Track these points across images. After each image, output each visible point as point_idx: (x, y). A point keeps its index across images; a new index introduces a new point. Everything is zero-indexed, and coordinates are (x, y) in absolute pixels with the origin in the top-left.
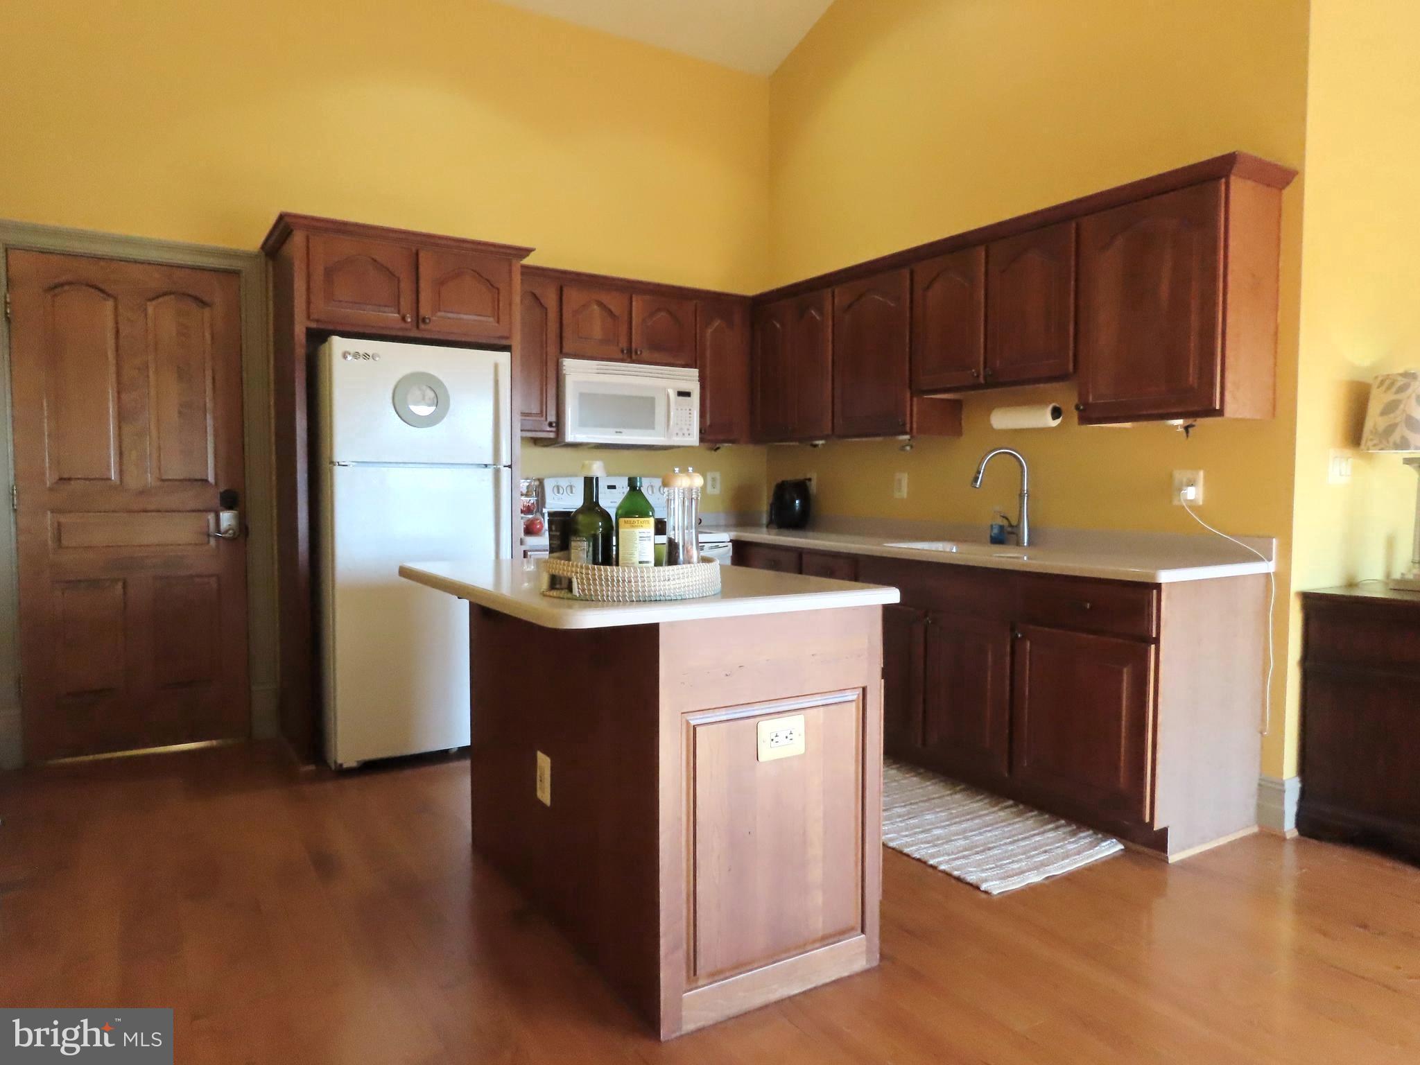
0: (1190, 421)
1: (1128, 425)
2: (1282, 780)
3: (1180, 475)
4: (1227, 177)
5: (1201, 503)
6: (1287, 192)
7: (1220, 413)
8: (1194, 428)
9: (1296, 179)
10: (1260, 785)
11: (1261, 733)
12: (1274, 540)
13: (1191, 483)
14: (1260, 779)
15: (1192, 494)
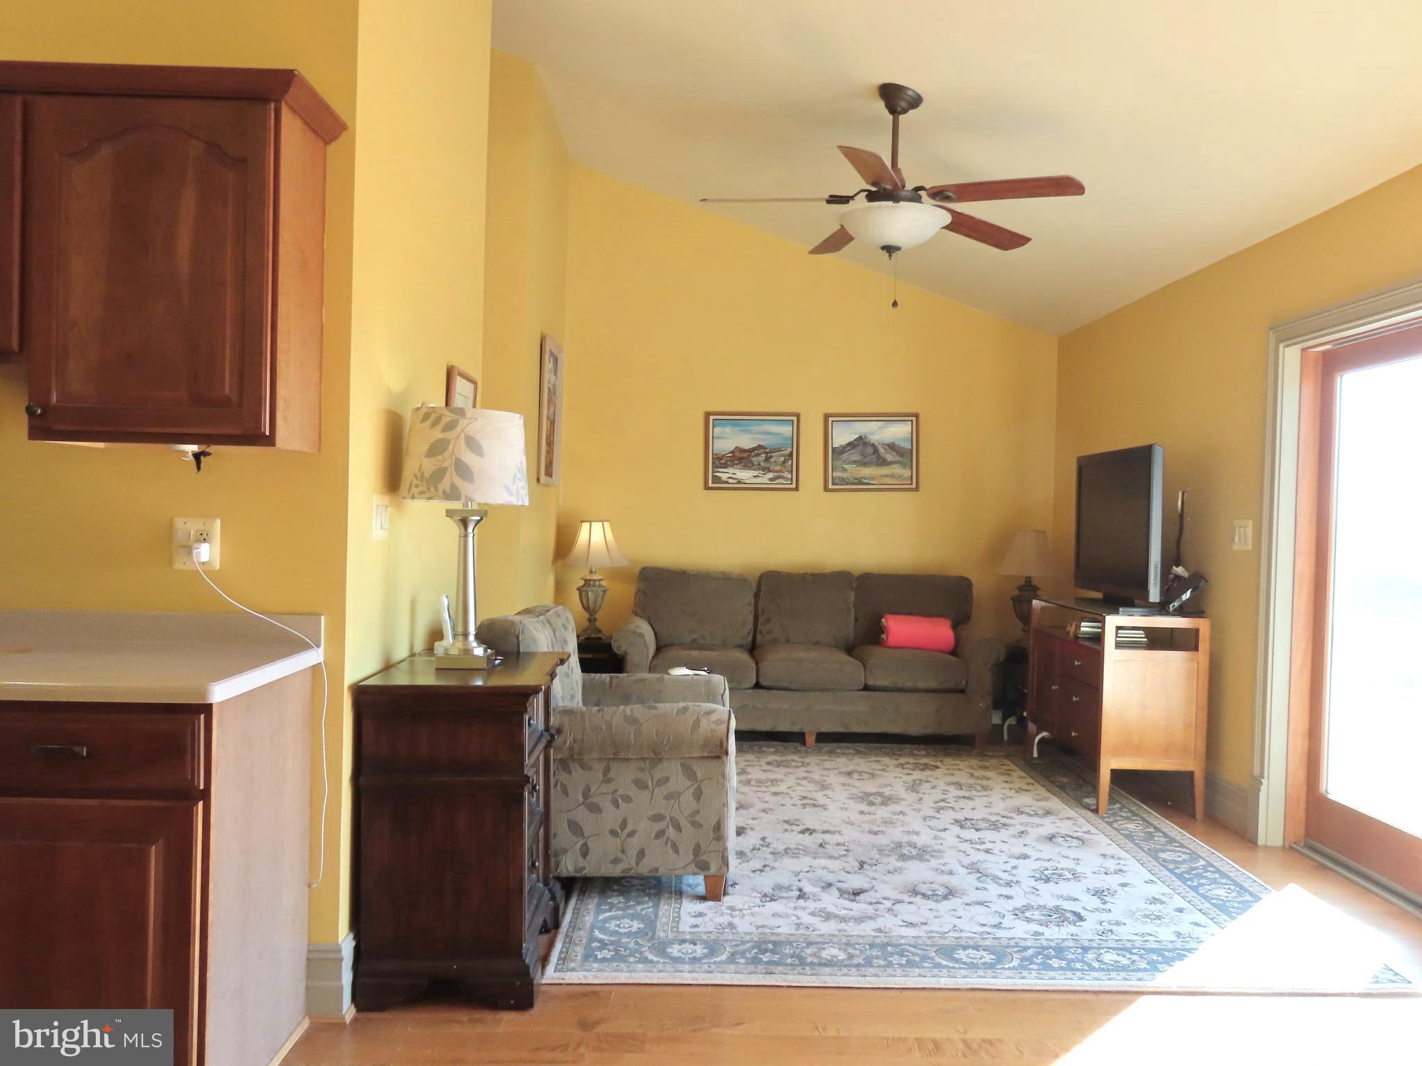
0: (204, 448)
1: (101, 445)
2: (337, 944)
3: (186, 526)
4: (278, 102)
5: (218, 567)
6: (332, 148)
7: (270, 441)
8: (210, 456)
9: (344, 135)
10: (308, 960)
11: (309, 886)
12: (323, 617)
13: (203, 538)
14: (309, 951)
15: (205, 553)
